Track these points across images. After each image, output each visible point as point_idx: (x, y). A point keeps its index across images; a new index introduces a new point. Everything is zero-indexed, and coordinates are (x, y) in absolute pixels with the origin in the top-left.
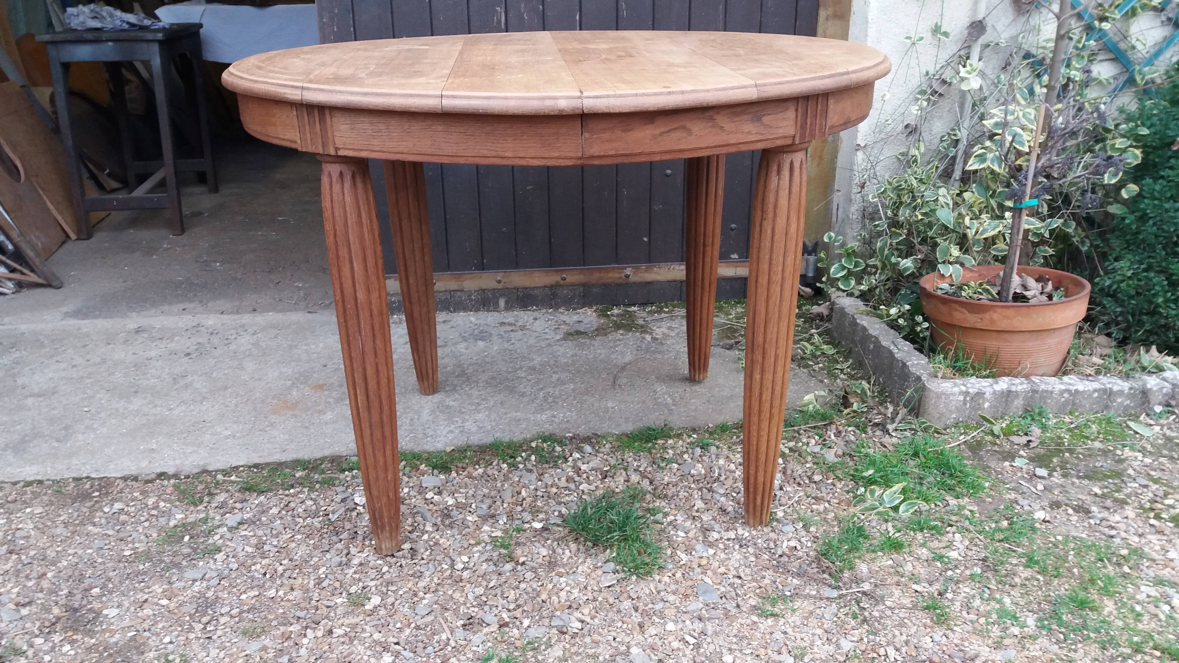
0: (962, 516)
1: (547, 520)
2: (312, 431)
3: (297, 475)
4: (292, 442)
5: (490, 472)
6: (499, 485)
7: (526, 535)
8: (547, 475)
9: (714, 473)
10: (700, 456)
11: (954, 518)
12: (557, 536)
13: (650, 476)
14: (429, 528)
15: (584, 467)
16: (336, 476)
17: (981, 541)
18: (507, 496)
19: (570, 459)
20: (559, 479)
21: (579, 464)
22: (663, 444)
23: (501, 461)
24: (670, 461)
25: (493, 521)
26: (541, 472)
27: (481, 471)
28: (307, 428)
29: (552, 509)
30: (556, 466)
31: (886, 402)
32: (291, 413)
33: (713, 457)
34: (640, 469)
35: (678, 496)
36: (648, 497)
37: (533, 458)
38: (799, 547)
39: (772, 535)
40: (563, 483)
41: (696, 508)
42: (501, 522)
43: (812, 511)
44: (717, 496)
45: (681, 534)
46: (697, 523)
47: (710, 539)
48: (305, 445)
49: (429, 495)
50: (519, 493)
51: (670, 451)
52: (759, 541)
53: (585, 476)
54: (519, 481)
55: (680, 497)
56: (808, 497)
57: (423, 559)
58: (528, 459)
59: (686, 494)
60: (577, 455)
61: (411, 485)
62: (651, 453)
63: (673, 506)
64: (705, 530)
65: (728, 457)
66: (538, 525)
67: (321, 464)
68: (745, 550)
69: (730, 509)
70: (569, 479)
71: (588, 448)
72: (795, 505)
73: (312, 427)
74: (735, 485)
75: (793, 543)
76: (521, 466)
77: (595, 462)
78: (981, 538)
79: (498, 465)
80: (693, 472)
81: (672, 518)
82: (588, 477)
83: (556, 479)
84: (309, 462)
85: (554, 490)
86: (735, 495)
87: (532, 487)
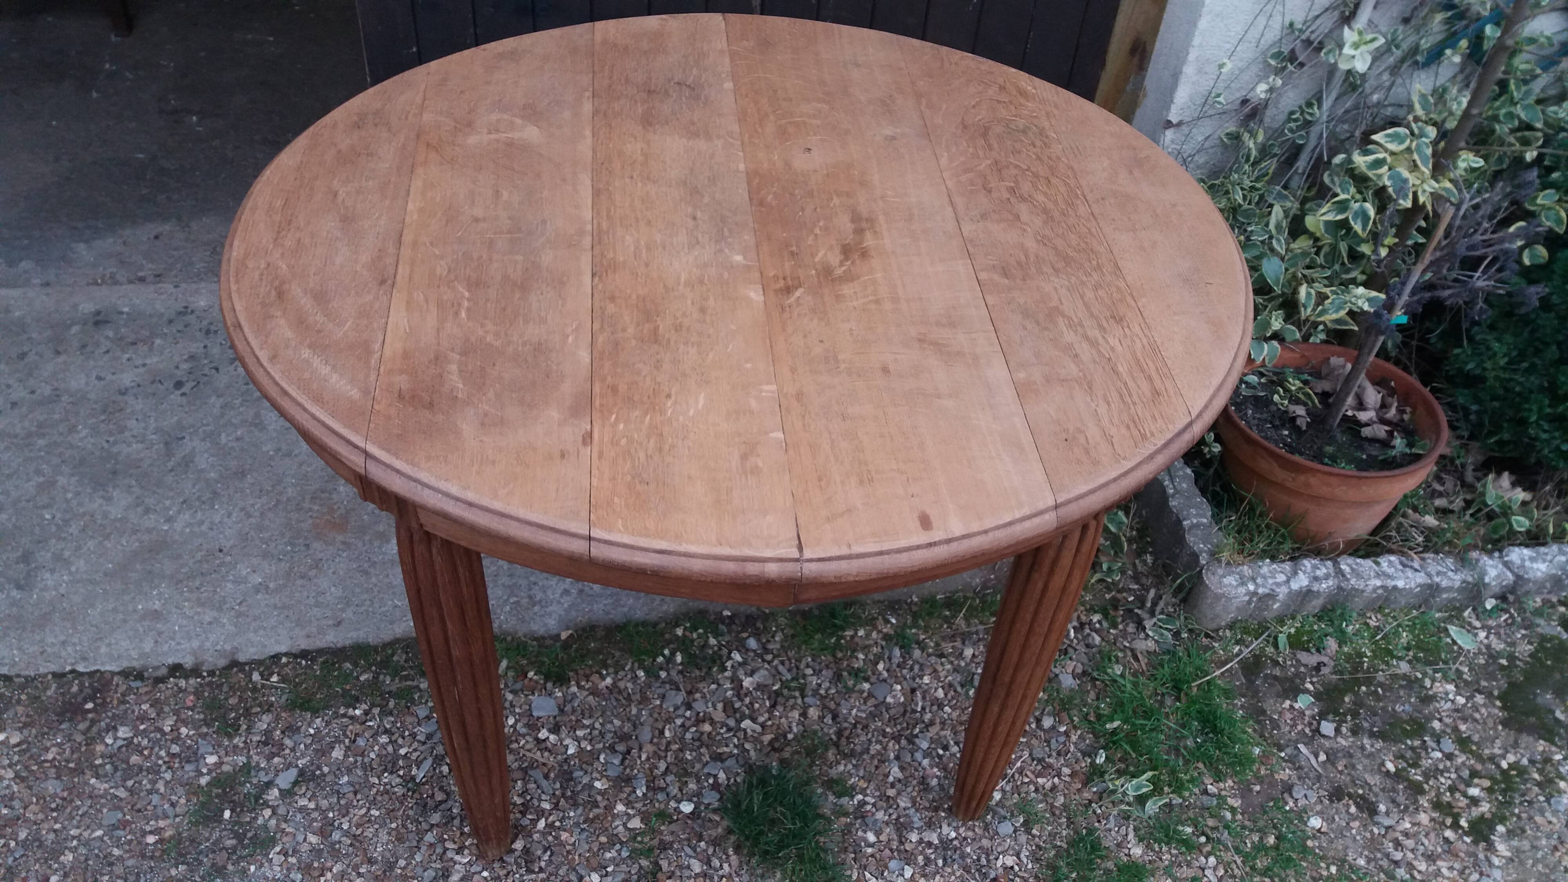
0: (1221, 819)
1: (699, 794)
2: (374, 580)
3: (362, 678)
4: (348, 604)
5: (621, 685)
6: (634, 711)
7: (673, 827)
8: (698, 695)
9: (917, 705)
10: (899, 666)
11: (1211, 822)
12: (713, 833)
13: (832, 705)
14: (546, 806)
15: (747, 682)
16: (415, 683)
17: (1238, 867)
18: (646, 734)
19: (729, 664)
20: (714, 706)
21: (741, 674)
22: (852, 637)
23: (636, 665)
24: (858, 674)
25: (628, 790)
26: (689, 687)
27: (609, 681)
28: (366, 573)
29: (706, 771)
30: (708, 677)
31: (1146, 553)
32: (340, 538)
33: (916, 667)
34: (822, 692)
35: (867, 750)
36: (831, 754)
37: (679, 658)
38: (1016, 868)
39: (985, 843)
40: (719, 715)
41: (891, 779)
42: (639, 793)
43: (1037, 790)
44: (918, 756)
45: (871, 837)
46: (891, 811)
47: (908, 847)
48: (367, 611)
49: (543, 734)
50: (662, 732)
51: (861, 656)
52: (968, 850)
53: (747, 700)
54: (661, 706)
55: (872, 752)
56: (1033, 760)
57: (541, 870)
58: (670, 660)
59: (878, 747)
60: (737, 657)
61: (517, 710)
62: (834, 656)
63: (861, 773)
64: (902, 827)
65: (935, 671)
66: (687, 808)
67: (393, 655)
68: (949, 870)
69: (934, 782)
70: (728, 707)
71: (752, 643)
72: (1017, 776)
73: (372, 570)
74: (943, 733)
75: (1010, 861)
76: (663, 674)
77: (761, 676)
78: (1239, 862)
79: (632, 670)
80: (889, 700)
81: (860, 797)
82: (751, 703)
83: (710, 705)
84: (376, 649)
85: (707, 728)
86: (941, 752)
87: (679, 722)
